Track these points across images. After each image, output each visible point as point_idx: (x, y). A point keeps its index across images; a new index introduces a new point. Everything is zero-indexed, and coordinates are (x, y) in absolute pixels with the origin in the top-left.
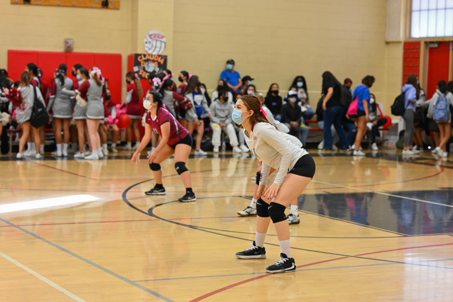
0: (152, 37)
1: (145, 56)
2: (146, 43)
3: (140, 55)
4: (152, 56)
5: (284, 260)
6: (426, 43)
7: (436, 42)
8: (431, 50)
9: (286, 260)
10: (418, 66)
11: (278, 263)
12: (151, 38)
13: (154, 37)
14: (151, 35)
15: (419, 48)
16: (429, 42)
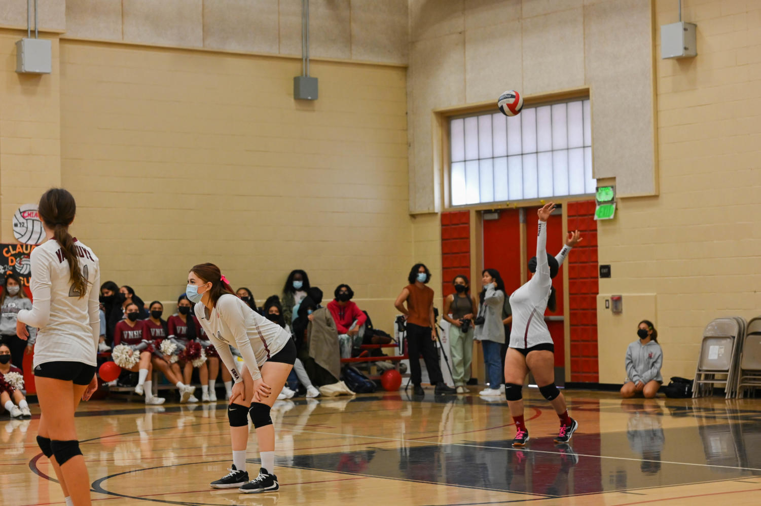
0: (26, 214)
1: (14, 247)
2: (16, 225)
3: (7, 246)
4: (27, 246)
5: (264, 476)
6: (479, 213)
7: (496, 211)
8: (487, 224)
9: (265, 476)
10: (468, 252)
11: (254, 481)
12: (23, 217)
13: (29, 215)
14: (24, 212)
15: (468, 222)
16: (483, 212)
